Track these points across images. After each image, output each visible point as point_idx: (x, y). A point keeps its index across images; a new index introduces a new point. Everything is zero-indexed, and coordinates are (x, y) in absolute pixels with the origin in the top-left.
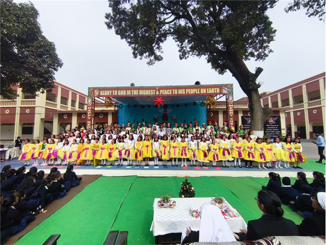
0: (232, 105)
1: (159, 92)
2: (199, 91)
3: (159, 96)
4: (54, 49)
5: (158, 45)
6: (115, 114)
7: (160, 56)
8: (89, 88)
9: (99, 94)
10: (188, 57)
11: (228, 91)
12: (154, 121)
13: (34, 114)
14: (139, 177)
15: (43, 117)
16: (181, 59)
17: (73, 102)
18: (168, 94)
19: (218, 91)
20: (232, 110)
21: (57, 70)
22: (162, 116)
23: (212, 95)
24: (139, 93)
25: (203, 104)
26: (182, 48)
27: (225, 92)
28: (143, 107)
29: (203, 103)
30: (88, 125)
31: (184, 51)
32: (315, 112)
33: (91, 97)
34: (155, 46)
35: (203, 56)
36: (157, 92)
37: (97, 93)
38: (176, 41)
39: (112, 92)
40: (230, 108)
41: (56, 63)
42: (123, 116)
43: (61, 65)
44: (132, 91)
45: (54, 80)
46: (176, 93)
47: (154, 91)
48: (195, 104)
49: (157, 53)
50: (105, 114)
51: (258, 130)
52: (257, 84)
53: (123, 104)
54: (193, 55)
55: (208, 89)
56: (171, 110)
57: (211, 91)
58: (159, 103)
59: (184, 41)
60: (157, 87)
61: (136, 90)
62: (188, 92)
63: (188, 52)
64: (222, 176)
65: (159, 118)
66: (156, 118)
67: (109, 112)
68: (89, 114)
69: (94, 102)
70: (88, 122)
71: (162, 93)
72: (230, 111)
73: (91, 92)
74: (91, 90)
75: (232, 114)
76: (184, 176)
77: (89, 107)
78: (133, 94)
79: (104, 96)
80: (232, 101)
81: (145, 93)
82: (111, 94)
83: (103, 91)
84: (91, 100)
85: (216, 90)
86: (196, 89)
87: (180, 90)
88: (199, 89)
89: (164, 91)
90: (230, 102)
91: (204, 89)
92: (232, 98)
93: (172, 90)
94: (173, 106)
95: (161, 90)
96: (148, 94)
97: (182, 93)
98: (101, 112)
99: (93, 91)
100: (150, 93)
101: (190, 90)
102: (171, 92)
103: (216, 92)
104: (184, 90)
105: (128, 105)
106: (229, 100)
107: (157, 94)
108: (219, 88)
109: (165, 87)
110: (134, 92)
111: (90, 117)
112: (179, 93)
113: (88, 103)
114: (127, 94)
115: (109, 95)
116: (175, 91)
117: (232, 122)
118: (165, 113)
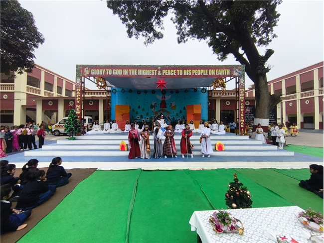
1: (161, 72)
2: (207, 72)
3: (161, 77)
4: (32, 21)
5: (159, 19)
6: (107, 102)
7: (160, 33)
8: (77, 66)
9: (90, 73)
10: (187, 40)
11: (239, 73)
12: (151, 108)
13: (14, 100)
14: (143, 170)
15: (25, 103)
16: (179, 42)
17: (59, 89)
18: (172, 75)
19: (228, 73)
20: (243, 95)
21: (37, 47)
22: (160, 102)
23: (221, 77)
24: (137, 73)
25: (204, 91)
26: (181, 30)
27: (235, 74)
28: (139, 92)
29: (204, 89)
30: (77, 109)
31: (183, 33)
32: (307, 102)
33: (80, 77)
34: (154, 21)
35: (202, 40)
36: (159, 72)
37: (87, 72)
38: (174, 23)
39: (106, 71)
40: (241, 92)
41: (36, 38)
42: (117, 103)
43: (42, 41)
44: (130, 70)
45: (34, 59)
46: (181, 74)
47: (156, 71)
48: (196, 90)
49: (157, 28)
50: (96, 101)
51: (265, 118)
52: (266, 67)
53: (117, 89)
54: (193, 38)
55: (217, 70)
56: (170, 96)
57: (220, 72)
58: (162, 85)
59: (183, 22)
60: (159, 66)
61: (135, 69)
62: (194, 73)
63: (187, 34)
64: (242, 169)
65: (157, 105)
66: (153, 104)
67: (99, 99)
68: (78, 97)
69: (84, 83)
70: (77, 106)
71: (165, 74)
72: (241, 95)
73: (80, 70)
74: (79, 68)
75: (242, 99)
76: (198, 168)
77: (78, 88)
78: (130, 74)
79: (96, 75)
80: (243, 84)
81: (145, 73)
82: (104, 74)
83: (95, 70)
84: (80, 81)
85: (226, 71)
86: (204, 70)
87: (186, 70)
88: (207, 70)
89: (167, 71)
90: (241, 86)
91: (213, 70)
92: (244, 81)
93: (176, 70)
94: (172, 92)
95: (163, 71)
96: (148, 74)
97: (188, 74)
98: (91, 99)
99: (82, 69)
100: (151, 73)
101: (197, 71)
102: (175, 72)
103: (225, 74)
104: (191, 71)
105: (122, 90)
106: (240, 84)
107: (159, 75)
108: (229, 70)
109: (168, 67)
110: (132, 72)
111: (79, 101)
112: (184, 74)
113: (77, 84)
114: (124, 74)
115: (102, 74)
116: (179, 72)
117: (242, 108)
118: (164, 99)
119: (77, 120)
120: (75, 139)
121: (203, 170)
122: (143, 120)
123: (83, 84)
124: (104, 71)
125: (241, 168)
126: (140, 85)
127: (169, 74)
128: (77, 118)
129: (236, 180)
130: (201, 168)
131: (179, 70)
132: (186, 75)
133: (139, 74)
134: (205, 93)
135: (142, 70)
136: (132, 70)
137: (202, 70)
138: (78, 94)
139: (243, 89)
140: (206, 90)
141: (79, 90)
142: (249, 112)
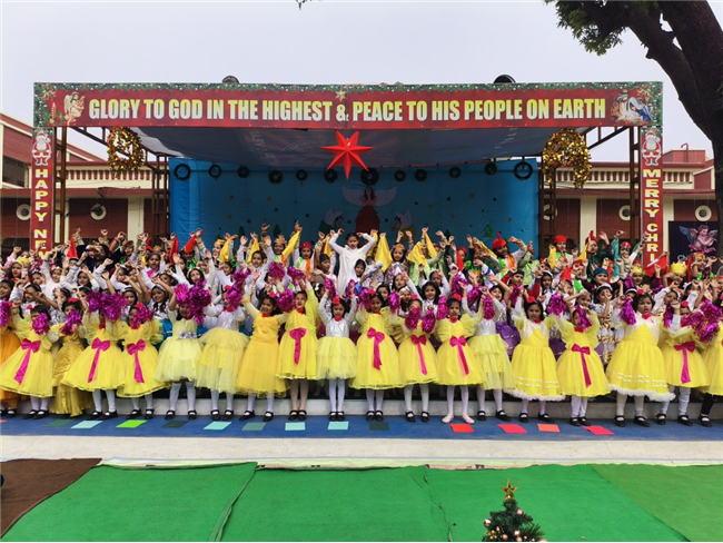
0: (658, 173)
1: (349, 111)
2: (518, 109)
3: (348, 129)
8: (39, 88)
9: (85, 112)
11: (640, 112)
14: (264, 469)
18: (390, 119)
19: (600, 109)
20: (656, 193)
23: (573, 130)
24: (259, 113)
25: (522, 170)
27: (627, 114)
28: (275, 176)
29: (523, 163)
30: (38, 244)
33: (47, 127)
36: (341, 109)
37: (73, 109)
39: (142, 108)
40: (649, 183)
44: (232, 103)
46: (422, 117)
47: (328, 104)
48: (491, 168)
50: (116, 205)
53: (192, 165)
55: (557, 102)
56: (393, 192)
57: (571, 110)
58: (347, 156)
60: (340, 87)
61: (250, 99)
62: (472, 115)
67: (130, 197)
68: (42, 199)
69: (62, 148)
70: (37, 232)
71: (361, 115)
72: (648, 193)
73: (49, 103)
74: (45, 93)
75: (652, 208)
76: (462, 464)
77: (42, 168)
78: (233, 117)
79: (108, 121)
80: (656, 154)
81: (288, 112)
82: (135, 116)
83: (103, 101)
84: (49, 140)
85: (593, 105)
86: (509, 102)
87: (440, 103)
88: (520, 102)
89: (371, 107)
90: (649, 159)
91: (541, 101)
92: (659, 140)
93: (404, 103)
94: (400, 176)
95: (355, 104)
96: (300, 118)
97: (446, 118)
98: (99, 196)
99: (55, 100)
100: (310, 115)
101: (482, 106)
102: (401, 111)
103: (589, 116)
104: (457, 104)
105: (212, 167)
106: (643, 151)
107: (339, 119)
108: (603, 101)
109: (375, 92)
110: (241, 109)
111: (45, 214)
112: (434, 118)
113: (37, 154)
114: (209, 117)
115: (127, 116)
116: (415, 107)
117: (652, 241)
118: (372, 203)
121: (480, 468)
124: (136, 105)
125: (618, 462)
126: (274, 152)
127: (377, 116)
129: (511, 505)
130: (472, 464)
131: (414, 103)
132: (440, 118)
133: (265, 118)
134: (527, 178)
135: (277, 103)
136: (241, 102)
137: (502, 102)
138: (41, 189)
139: (655, 171)
140: (530, 166)
141: (45, 173)
142: (708, 247)
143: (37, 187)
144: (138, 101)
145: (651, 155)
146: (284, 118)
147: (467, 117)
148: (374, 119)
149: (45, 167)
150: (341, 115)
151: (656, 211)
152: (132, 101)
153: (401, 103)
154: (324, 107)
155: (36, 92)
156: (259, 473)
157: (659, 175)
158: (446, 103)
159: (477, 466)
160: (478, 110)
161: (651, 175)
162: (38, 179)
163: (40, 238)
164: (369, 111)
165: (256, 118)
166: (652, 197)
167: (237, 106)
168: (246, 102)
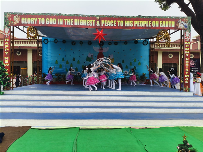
1: (100, 23)
2: (150, 24)
3: (100, 28)
6: (37, 53)
8: (6, 14)
9: (20, 21)
11: (184, 25)
12: (87, 60)
18: (112, 26)
19: (173, 24)
20: (188, 49)
22: (96, 55)
23: (165, 30)
24: (73, 23)
25: (145, 43)
27: (181, 26)
28: (74, 43)
30: (6, 62)
33: (8, 26)
36: (98, 22)
37: (16, 20)
39: (38, 20)
40: (187, 46)
42: (49, 54)
44: (65, 20)
46: (122, 25)
47: (94, 21)
48: (136, 42)
53: (49, 39)
55: (161, 22)
56: (108, 48)
57: (165, 24)
58: (99, 36)
60: (98, 16)
62: (136, 25)
64: (187, 127)
65: (94, 57)
66: (90, 56)
67: (28, 49)
68: (7, 48)
69: (13, 32)
70: (5, 58)
71: (104, 24)
73: (9, 18)
74: (8, 15)
75: (187, 53)
76: (141, 127)
77: (7, 38)
78: (65, 24)
79: (27, 25)
80: (189, 38)
81: (82, 23)
82: (36, 23)
83: (26, 18)
84: (9, 30)
85: (171, 23)
86: (147, 22)
87: (127, 21)
88: (150, 22)
89: (107, 22)
90: (187, 39)
91: (156, 22)
92: (189, 34)
93: (117, 21)
94: (110, 44)
95: (102, 21)
96: (86, 25)
97: (129, 26)
98: (19, 49)
99: (11, 17)
100: (89, 24)
101: (139, 23)
102: (116, 23)
103: (170, 26)
104: (132, 22)
105: (55, 40)
106: (185, 37)
107: (97, 25)
108: (174, 22)
109: (108, 17)
110: (68, 22)
111: (8, 52)
112: (125, 26)
113: (5, 34)
114: (58, 24)
115: (33, 23)
116: (120, 22)
117: (187, 63)
118: (102, 51)
119: (6, 73)
120: (3, 94)
121: (146, 128)
122: (79, 74)
123: (12, 34)
125: (185, 126)
126: (75, 36)
127: (108, 25)
128: (6, 71)
129: (185, 142)
130: (144, 127)
131: (120, 21)
132: (127, 26)
133: (75, 24)
134: (146, 45)
135: (79, 20)
136: (68, 19)
137: (145, 22)
138: (6, 45)
139: (188, 43)
140: (147, 42)
141: (8, 40)
142: (193, 66)
143: (5, 44)
144: (37, 19)
145: (187, 38)
146: (81, 25)
147: (135, 26)
148: (108, 26)
149: (8, 38)
150: (98, 24)
151: (188, 54)
152: (35, 18)
153: (116, 21)
154: (93, 22)
155: (5, 15)
156: (81, 130)
157: (189, 44)
158: (129, 21)
159: (145, 127)
160: (138, 24)
161: (187, 44)
162: (6, 42)
163: (6, 60)
164: (106, 23)
165: (72, 24)
166: (187, 50)
167: (67, 21)
168: (70, 20)
